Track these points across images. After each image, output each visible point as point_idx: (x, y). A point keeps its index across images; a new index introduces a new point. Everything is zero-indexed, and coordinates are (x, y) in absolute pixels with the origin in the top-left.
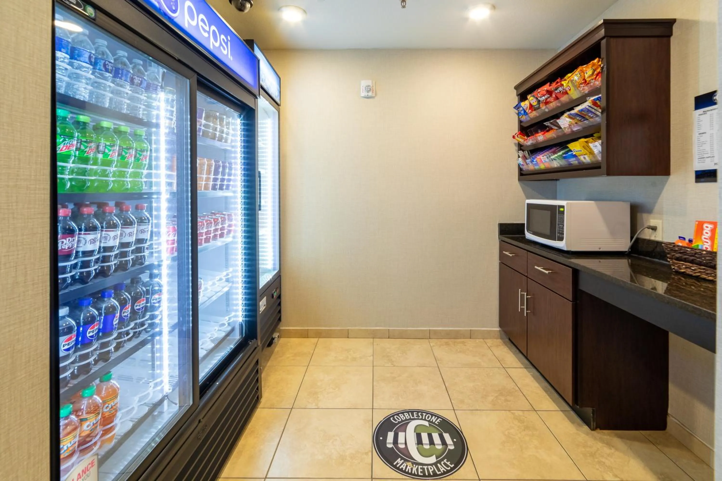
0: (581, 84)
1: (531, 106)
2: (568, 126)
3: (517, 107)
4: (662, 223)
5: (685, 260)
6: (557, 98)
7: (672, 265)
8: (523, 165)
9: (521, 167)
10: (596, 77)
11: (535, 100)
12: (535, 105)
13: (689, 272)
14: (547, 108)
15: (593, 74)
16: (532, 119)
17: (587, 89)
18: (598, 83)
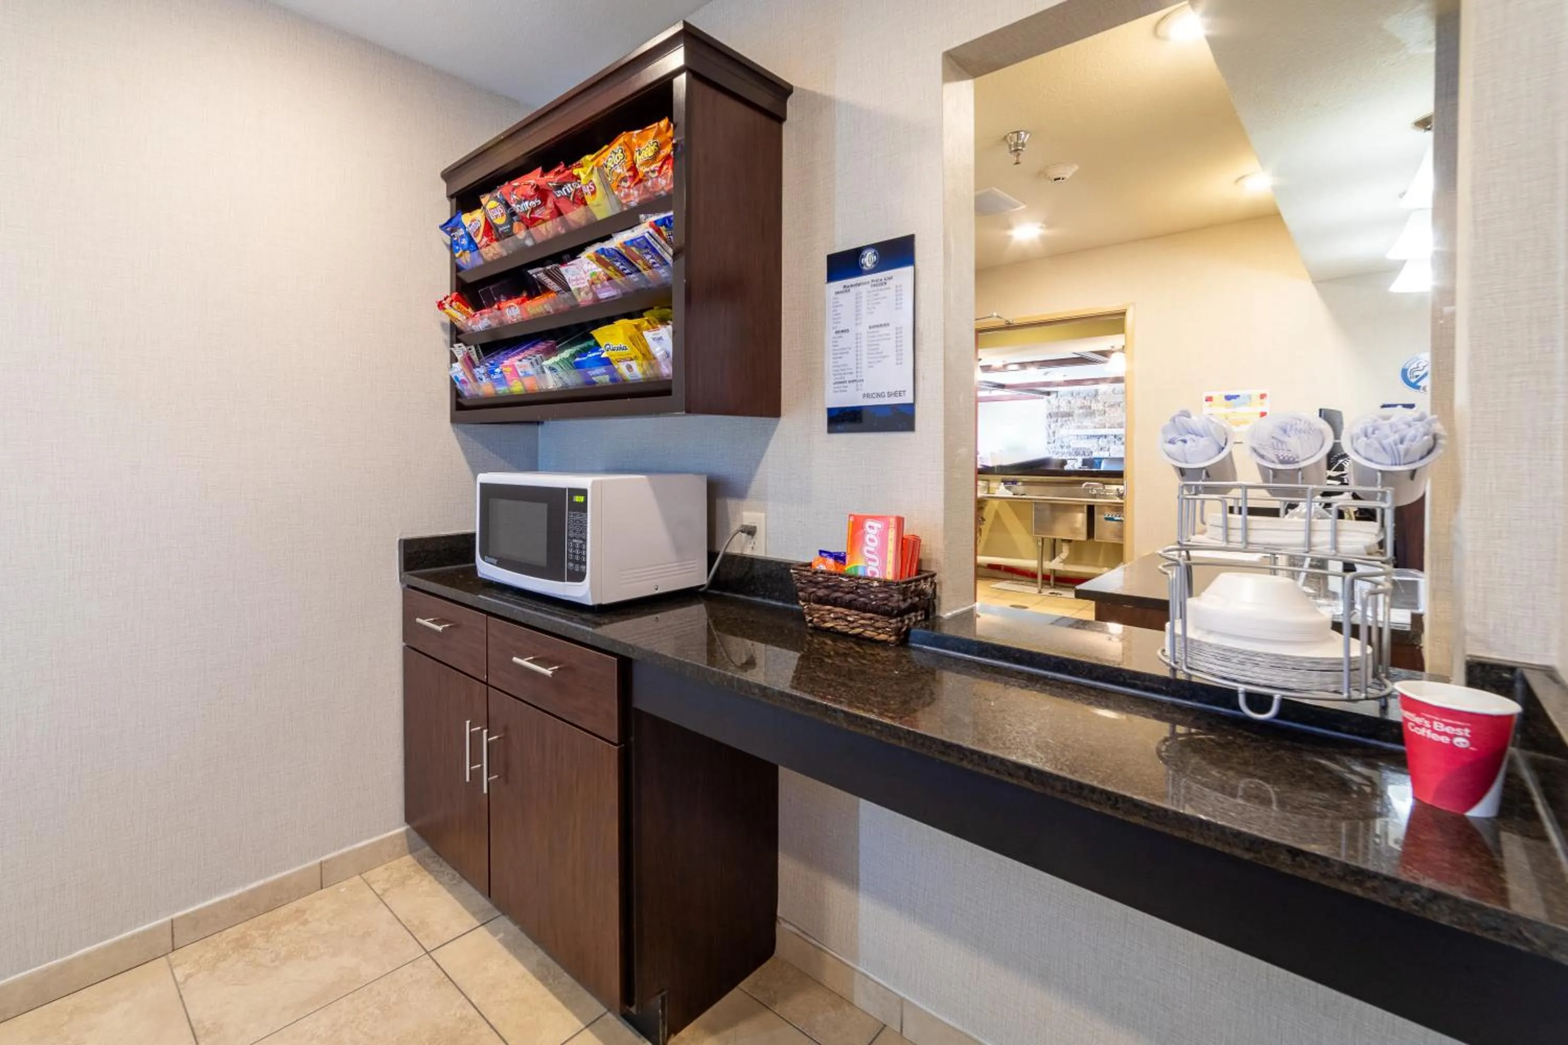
0: (624, 179)
1: (489, 227)
2: (587, 284)
3: (450, 226)
4: (766, 518)
5: (835, 603)
6: (558, 212)
7: (808, 614)
8: (463, 382)
9: (459, 386)
10: (661, 167)
11: (501, 209)
12: (501, 226)
13: (841, 626)
14: (530, 236)
15: (654, 158)
16: (488, 264)
17: (635, 197)
18: (664, 183)
